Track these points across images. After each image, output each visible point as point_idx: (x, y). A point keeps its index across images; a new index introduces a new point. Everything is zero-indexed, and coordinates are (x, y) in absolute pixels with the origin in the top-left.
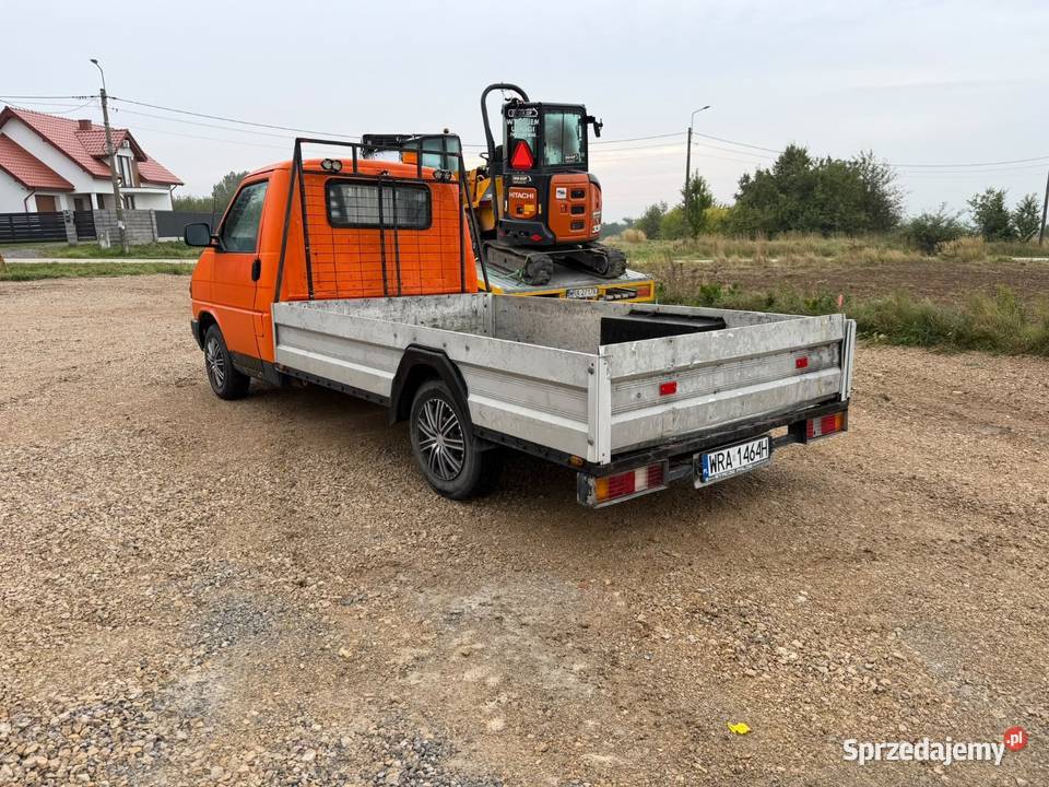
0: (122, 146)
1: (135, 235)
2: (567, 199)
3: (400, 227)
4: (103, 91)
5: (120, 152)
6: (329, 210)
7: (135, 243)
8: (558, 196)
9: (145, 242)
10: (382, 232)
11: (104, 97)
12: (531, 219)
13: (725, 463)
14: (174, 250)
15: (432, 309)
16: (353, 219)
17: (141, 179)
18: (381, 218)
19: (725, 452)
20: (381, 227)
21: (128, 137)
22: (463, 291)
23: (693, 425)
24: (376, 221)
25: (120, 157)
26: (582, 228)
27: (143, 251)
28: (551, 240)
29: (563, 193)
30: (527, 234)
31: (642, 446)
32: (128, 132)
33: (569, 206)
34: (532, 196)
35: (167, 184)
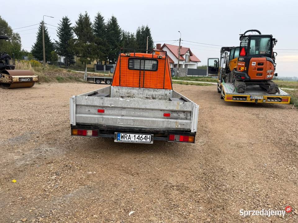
0: (187, 52)
1: (181, 74)
2: (256, 66)
3: (145, 70)
4: (180, 39)
5: (186, 54)
6: (129, 65)
7: (181, 76)
8: (253, 65)
9: (184, 76)
10: (140, 71)
11: (180, 40)
12: (242, 72)
13: (127, 138)
14: (189, 79)
15: (152, 92)
16: (135, 68)
17: (190, 60)
18: (140, 68)
19: (128, 135)
20: (140, 70)
21: (189, 50)
22: (164, 89)
23: (111, 123)
24: (139, 68)
25: (186, 55)
26: (262, 75)
27: (182, 78)
28: (248, 79)
29: (254, 64)
30: (240, 76)
31: (93, 125)
32: (189, 49)
33: (257, 68)
34: (243, 64)
35: (197, 62)
